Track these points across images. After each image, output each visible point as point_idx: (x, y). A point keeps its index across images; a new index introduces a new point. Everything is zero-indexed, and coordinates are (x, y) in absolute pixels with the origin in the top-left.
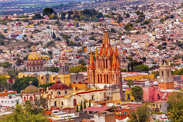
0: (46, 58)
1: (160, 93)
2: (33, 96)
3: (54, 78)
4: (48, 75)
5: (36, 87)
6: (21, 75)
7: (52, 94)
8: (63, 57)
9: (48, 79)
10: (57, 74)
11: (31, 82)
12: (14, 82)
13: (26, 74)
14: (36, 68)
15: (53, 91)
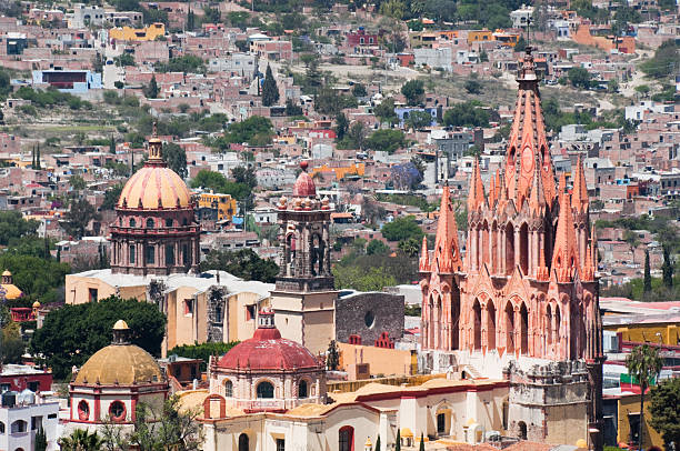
0: (221, 206)
2: (128, 404)
3: (251, 309)
4: (217, 294)
5: (144, 353)
6: (77, 289)
7: (229, 393)
8: (302, 206)
9: (219, 310)
10: (262, 289)
11: (120, 325)
12: (40, 321)
13: (108, 282)
14: (159, 252)
15: (233, 379)
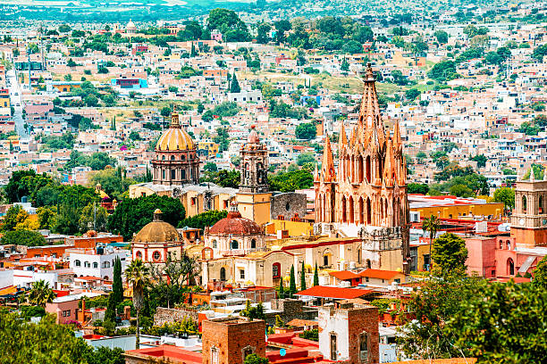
0: (210, 148)
1: (514, 258)
2: (162, 252)
3: (226, 202)
4: (208, 194)
5: (170, 226)
6: (135, 192)
7: (215, 246)
8: (253, 148)
9: (209, 203)
10: (232, 192)
11: (157, 211)
13: (150, 189)
14: (178, 173)
15: (217, 238)
